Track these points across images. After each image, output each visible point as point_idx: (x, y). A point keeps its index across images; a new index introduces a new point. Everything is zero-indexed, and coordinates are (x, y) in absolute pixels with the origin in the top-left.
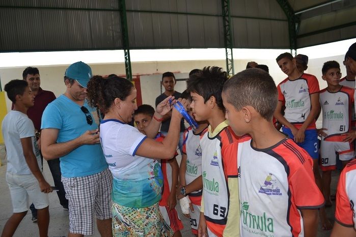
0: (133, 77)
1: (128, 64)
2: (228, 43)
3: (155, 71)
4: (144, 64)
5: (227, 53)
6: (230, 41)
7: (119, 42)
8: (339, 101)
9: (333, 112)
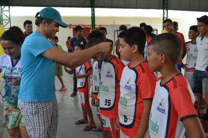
0: (96, 27)
1: (93, 18)
2: (165, 6)
3: (112, 23)
4: (105, 18)
5: (164, 13)
6: (167, 5)
7: (88, 3)
8: (196, 49)
9: (192, 55)
